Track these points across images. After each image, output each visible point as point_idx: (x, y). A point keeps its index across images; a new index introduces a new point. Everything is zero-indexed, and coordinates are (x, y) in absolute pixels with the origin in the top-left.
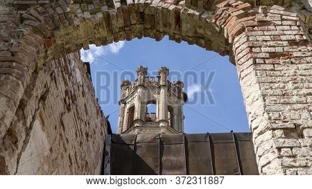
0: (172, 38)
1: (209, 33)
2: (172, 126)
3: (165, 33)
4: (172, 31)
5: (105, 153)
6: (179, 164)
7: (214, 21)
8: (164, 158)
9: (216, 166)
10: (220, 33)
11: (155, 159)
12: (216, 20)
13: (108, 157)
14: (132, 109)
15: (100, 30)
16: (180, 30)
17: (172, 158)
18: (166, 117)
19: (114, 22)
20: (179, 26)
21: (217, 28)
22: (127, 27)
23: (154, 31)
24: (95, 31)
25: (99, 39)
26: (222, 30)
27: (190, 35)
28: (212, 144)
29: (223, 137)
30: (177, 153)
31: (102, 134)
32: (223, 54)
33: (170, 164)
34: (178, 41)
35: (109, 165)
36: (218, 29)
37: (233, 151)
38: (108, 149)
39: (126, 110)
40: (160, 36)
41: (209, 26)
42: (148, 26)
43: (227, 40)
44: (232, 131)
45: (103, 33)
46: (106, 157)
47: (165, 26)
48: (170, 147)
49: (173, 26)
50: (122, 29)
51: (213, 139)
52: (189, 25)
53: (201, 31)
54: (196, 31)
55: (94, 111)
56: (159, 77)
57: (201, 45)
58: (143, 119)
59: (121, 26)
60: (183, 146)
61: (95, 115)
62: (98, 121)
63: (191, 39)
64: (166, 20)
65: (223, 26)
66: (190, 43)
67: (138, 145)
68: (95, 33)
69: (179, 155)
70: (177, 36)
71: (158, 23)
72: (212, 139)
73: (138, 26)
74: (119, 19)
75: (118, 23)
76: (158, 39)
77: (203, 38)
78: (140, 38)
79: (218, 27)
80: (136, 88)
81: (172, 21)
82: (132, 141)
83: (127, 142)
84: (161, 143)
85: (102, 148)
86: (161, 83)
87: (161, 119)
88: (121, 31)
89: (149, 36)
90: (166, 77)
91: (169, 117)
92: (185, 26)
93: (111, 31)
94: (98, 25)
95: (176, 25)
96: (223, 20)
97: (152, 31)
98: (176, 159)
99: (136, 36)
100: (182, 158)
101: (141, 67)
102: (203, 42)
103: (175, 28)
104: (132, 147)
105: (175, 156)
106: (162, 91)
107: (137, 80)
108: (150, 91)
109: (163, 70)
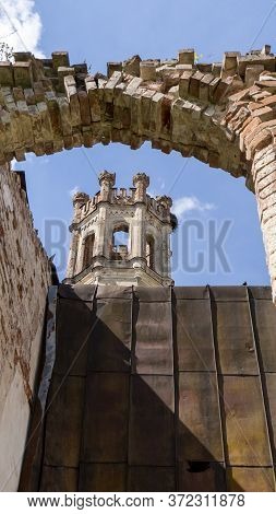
0: (156, 145)
1: (215, 141)
2: (151, 267)
3: (145, 137)
4: (156, 136)
5: (47, 314)
6: (161, 333)
7: (223, 122)
8: (138, 324)
9: (219, 338)
10: (233, 142)
11: (125, 325)
12: (228, 121)
13: (53, 321)
14: (90, 239)
15: (43, 130)
16: (170, 134)
17: (152, 324)
18: (143, 252)
19: (65, 118)
20: (168, 128)
21: (228, 134)
22: (86, 125)
23: (129, 133)
24: (35, 132)
25: (41, 144)
26: (236, 138)
27: (185, 141)
28: (213, 302)
29: (231, 293)
30: (159, 316)
31: (43, 285)
32: (236, 174)
33: (147, 333)
34: (166, 150)
35: (53, 334)
36: (229, 136)
37: (246, 316)
38: (52, 308)
39: (81, 240)
40: (138, 142)
41: (216, 130)
42: (119, 125)
43: (243, 154)
44: (245, 284)
45: (48, 135)
46: (49, 322)
47: (146, 126)
48: (148, 306)
49: (159, 127)
50: (78, 129)
51: (215, 295)
52: (183, 127)
53: (202, 137)
54: (194, 137)
55: (32, 249)
56: (134, 190)
57: (202, 159)
58: (107, 255)
59: (76, 124)
60: (168, 305)
61: (33, 256)
62: (38, 266)
63: (186, 149)
64: (147, 117)
65: (237, 132)
66: (185, 154)
67: (98, 301)
68: (34, 136)
69: (162, 319)
70: (164, 143)
71: (136, 122)
72: (213, 294)
73: (103, 125)
74: (74, 114)
75: (71, 120)
76: (134, 147)
77: (205, 148)
78: (106, 143)
79: (229, 132)
80: (97, 206)
81: (157, 118)
82: (90, 295)
83: (82, 298)
84: (136, 299)
85: (42, 307)
86: (136, 199)
87: (135, 255)
88: (76, 132)
89: (120, 140)
90: (144, 190)
91: (148, 252)
92: (177, 129)
93: (59, 131)
94: (40, 122)
95: (164, 125)
96: (239, 122)
97: (124, 133)
98: (157, 325)
99: (98, 140)
100: (167, 325)
101: (106, 172)
102: (205, 154)
103: (162, 129)
104: (90, 306)
105: (156, 321)
106: (139, 211)
107: (98, 194)
108: (119, 212)
109: (140, 179)
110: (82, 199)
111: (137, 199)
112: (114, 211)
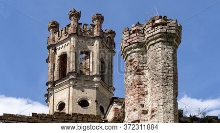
14: (64, 57)
39: (57, 57)
56: (94, 26)
58: (78, 72)
80: (69, 35)
101: (75, 10)
106: (97, 42)
107: (69, 26)
108: (84, 42)
109: (98, 18)
110: (55, 27)
111: (96, 33)
112: (81, 41)
